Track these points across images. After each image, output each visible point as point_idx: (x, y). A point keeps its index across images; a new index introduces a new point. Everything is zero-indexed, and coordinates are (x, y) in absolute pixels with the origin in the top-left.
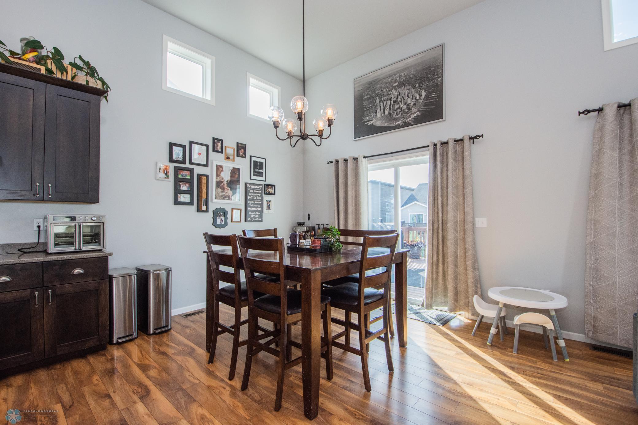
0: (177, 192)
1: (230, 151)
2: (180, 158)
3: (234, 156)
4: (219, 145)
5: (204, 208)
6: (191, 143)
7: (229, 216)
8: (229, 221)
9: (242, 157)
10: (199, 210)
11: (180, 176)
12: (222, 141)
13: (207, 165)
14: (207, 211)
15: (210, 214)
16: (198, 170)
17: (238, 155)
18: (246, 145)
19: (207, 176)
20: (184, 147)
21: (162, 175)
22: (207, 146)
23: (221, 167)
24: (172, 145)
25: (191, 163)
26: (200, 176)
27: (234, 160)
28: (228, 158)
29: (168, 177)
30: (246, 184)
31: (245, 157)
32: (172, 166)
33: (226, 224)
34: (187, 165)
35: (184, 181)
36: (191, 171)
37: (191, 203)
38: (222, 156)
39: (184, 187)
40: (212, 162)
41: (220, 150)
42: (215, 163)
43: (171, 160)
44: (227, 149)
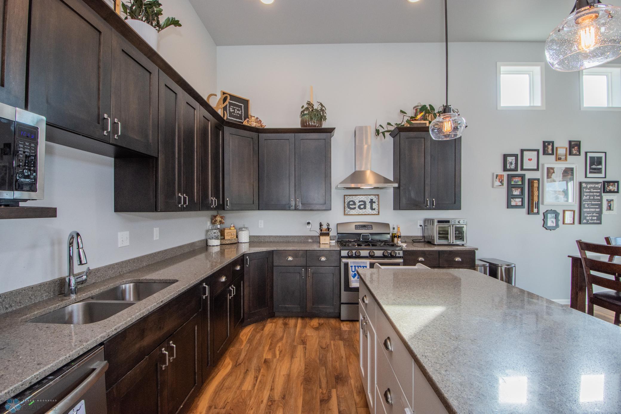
0: (510, 196)
1: (562, 152)
2: (513, 167)
3: (566, 156)
4: (550, 147)
5: (535, 210)
6: (522, 151)
7: (560, 217)
8: (560, 222)
9: (575, 155)
10: (530, 212)
11: (513, 183)
12: (553, 143)
13: (537, 169)
14: (538, 213)
15: (541, 216)
16: (529, 175)
17: (571, 154)
18: (580, 142)
19: (538, 180)
20: (516, 156)
21: (497, 183)
22: (538, 151)
23: (553, 169)
24: (505, 157)
25: (522, 169)
26: (531, 181)
27: (566, 159)
28: (560, 159)
29: (502, 184)
30: (580, 184)
31: (579, 155)
32: (505, 174)
33: (557, 226)
34: (519, 172)
35: (516, 186)
36: (523, 177)
37: (522, 206)
38: (553, 157)
39: (516, 192)
40: (543, 165)
41: (550, 152)
42: (546, 166)
43: (505, 169)
44: (559, 149)
